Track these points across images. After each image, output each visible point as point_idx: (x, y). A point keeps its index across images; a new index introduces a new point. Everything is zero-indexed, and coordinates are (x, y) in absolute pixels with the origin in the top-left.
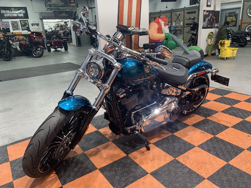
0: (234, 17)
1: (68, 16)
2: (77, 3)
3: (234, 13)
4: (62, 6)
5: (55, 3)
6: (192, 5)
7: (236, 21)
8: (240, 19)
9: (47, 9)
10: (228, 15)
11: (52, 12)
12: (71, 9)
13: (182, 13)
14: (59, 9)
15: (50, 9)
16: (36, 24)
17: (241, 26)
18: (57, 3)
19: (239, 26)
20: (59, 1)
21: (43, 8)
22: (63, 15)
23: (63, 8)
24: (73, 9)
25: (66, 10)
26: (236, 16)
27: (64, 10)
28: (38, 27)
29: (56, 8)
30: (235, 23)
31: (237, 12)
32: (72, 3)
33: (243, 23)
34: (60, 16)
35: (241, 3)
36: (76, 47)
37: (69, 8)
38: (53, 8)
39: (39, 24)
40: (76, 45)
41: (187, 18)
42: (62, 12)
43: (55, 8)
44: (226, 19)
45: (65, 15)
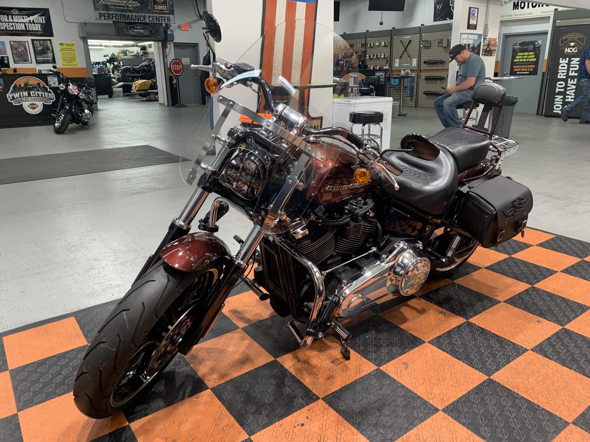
0: (533, 53)
1: (148, 33)
2: (171, 3)
3: (533, 43)
4: (136, 10)
5: (117, 2)
6: (439, 20)
7: (536, 63)
8: (546, 57)
9: (98, 15)
10: (518, 47)
11: (111, 22)
12: (156, 17)
13: (416, 38)
15: (105, 16)
17: (546, 75)
21: (88, 13)
22: (137, 30)
23: (136, 14)
24: (162, 17)
25: (144, 18)
26: (538, 52)
27: (138, 20)
29: (121, 13)
30: (534, 66)
31: (540, 42)
32: (158, 4)
34: (130, 32)
35: (549, 22)
37: (151, 15)
43: (119, 13)
44: (514, 57)
45: (143, 31)
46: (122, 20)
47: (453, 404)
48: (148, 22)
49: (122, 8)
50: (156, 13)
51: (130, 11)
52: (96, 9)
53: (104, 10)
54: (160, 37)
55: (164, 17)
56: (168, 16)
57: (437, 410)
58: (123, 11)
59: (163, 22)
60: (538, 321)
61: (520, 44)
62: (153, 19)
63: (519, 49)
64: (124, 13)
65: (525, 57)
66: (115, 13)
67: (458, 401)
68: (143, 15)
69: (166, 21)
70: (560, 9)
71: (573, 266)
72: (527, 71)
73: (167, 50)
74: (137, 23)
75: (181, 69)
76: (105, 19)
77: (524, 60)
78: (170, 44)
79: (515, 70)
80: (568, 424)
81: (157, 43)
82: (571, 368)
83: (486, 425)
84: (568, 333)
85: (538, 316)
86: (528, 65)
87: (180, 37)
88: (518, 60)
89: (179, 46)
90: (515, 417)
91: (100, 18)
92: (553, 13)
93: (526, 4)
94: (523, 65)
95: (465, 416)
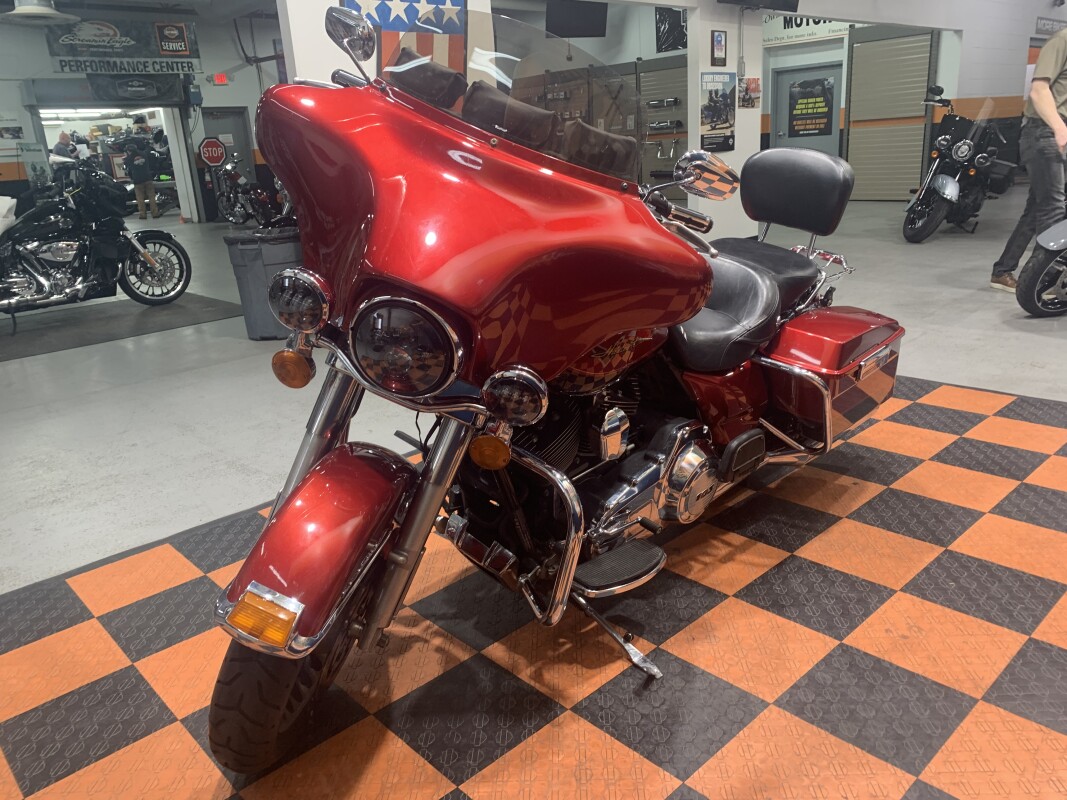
0: (821, 99)
1: (154, 93)
2: (193, 37)
3: (820, 82)
4: (127, 52)
5: (91, 38)
6: (666, 50)
7: (829, 115)
8: (843, 105)
9: (58, 64)
10: (798, 89)
11: (84, 76)
12: (167, 63)
13: (631, 80)
14: (115, 63)
15: (70, 66)
16: (7, 130)
17: (846, 131)
18: (104, 38)
19: (841, 131)
20: (111, 32)
21: (39, 62)
22: (134, 89)
23: (130, 60)
24: (177, 63)
25: (145, 67)
26: (829, 96)
27: (134, 71)
28: (17, 141)
29: (101, 59)
30: (825, 120)
31: (831, 80)
32: (168, 39)
33: (854, 122)
34: (121, 93)
35: (842, 47)
36: (197, 226)
37: (158, 60)
38: (85, 59)
39: (20, 128)
40: (196, 219)
41: (648, 104)
42: (125, 79)
43: (96, 59)
44: (792, 107)
45: (143, 89)
46: (103, 72)
47: (747, 587)
48: (152, 72)
49: (101, 50)
50: (166, 56)
51: (118, 55)
52: (53, 53)
53: (68, 55)
54: (176, 99)
55: (182, 63)
56: (189, 60)
57: (726, 596)
58: (105, 54)
59: (181, 71)
60: (855, 484)
61: (801, 85)
62: (162, 67)
63: (799, 93)
64: (108, 59)
65: (810, 106)
66: (91, 59)
67: (751, 584)
68: (142, 60)
69: (186, 69)
70: (857, 26)
71: (901, 412)
72: (815, 129)
73: (191, 122)
74: (131, 75)
75: (222, 154)
76: (71, 70)
77: (810, 111)
78: (194, 110)
79: (796, 128)
80: (896, 592)
81: (169, 110)
82: (898, 533)
83: (791, 605)
84: (895, 493)
85: (854, 477)
86: (816, 118)
87: (212, 97)
88: (799, 112)
89: (212, 114)
90: (828, 593)
91: (63, 70)
92: (847, 32)
93: (805, 20)
94: (809, 119)
95: (764, 599)
